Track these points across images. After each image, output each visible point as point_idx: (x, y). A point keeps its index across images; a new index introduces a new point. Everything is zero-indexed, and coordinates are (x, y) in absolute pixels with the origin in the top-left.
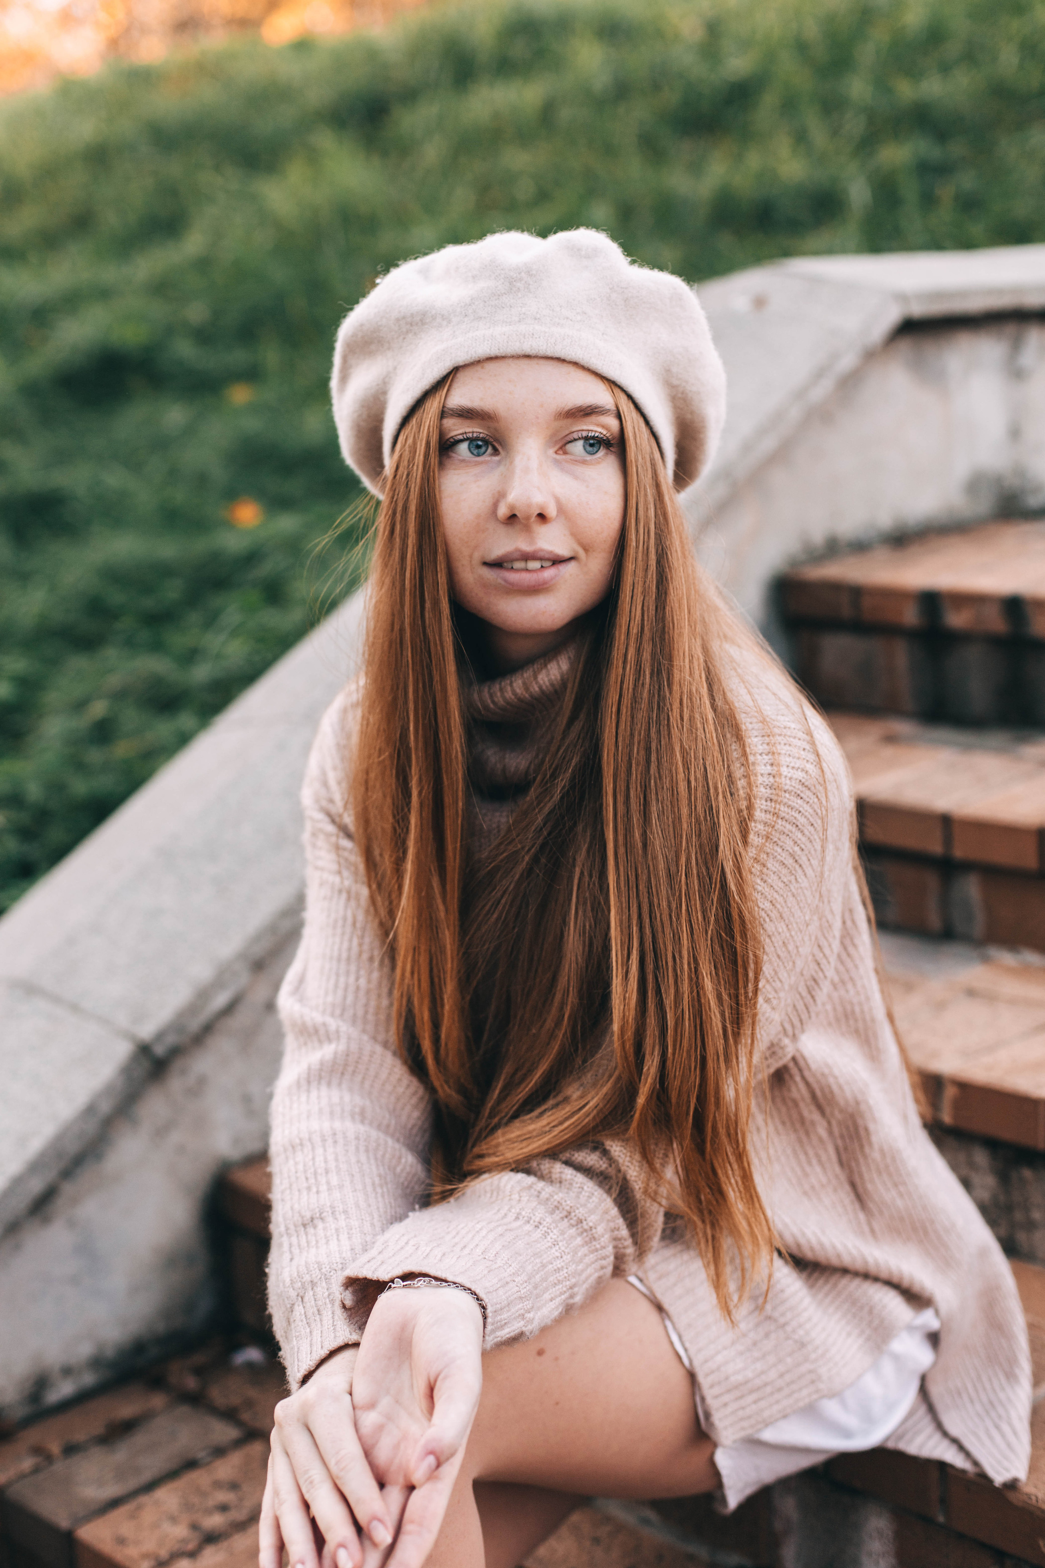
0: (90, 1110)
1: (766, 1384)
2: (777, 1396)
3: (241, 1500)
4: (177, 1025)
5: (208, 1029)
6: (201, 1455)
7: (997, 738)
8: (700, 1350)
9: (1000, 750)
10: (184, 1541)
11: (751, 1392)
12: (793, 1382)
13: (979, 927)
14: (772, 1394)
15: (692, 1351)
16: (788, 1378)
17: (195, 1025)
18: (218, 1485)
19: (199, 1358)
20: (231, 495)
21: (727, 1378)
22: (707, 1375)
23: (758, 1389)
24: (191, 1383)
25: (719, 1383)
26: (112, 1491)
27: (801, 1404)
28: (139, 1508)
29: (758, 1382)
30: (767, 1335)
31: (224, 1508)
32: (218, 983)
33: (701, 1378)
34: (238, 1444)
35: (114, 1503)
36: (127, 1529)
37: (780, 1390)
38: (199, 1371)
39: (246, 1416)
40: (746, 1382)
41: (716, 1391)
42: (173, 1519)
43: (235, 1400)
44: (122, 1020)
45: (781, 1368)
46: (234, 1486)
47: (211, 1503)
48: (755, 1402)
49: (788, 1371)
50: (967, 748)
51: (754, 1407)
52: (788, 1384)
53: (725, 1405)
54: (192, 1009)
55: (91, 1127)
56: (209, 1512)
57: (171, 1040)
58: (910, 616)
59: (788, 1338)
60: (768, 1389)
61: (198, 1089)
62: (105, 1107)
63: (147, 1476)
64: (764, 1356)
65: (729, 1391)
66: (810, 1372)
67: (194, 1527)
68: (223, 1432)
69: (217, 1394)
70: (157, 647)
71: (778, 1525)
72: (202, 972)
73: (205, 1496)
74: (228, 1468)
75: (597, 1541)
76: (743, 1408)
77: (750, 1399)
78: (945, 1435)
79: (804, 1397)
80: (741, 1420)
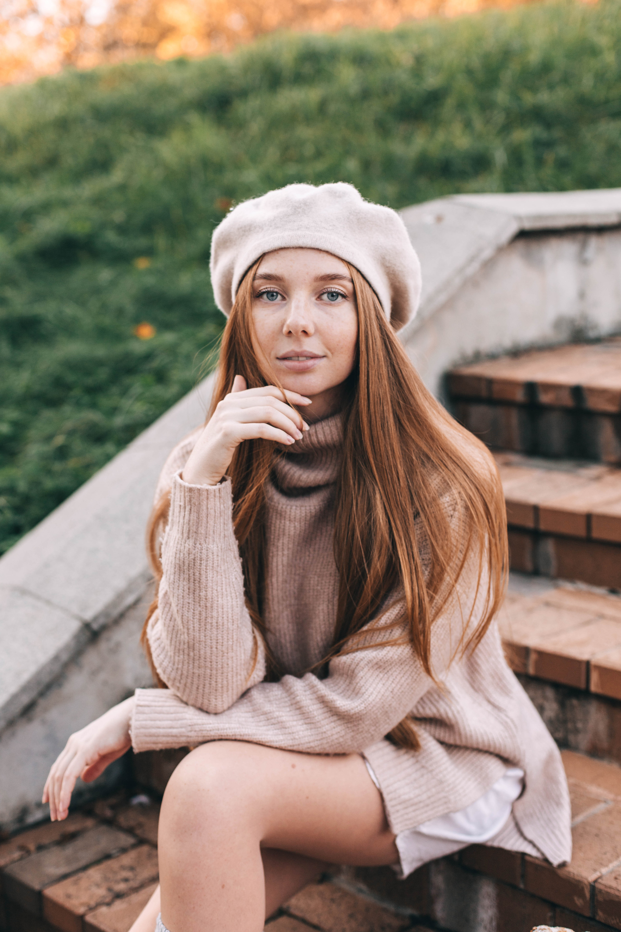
0: (56, 658)
1: (420, 802)
2: (426, 809)
3: (136, 876)
4: (105, 613)
5: (122, 616)
6: (114, 852)
7: (566, 465)
8: (385, 780)
9: (568, 471)
10: (104, 897)
11: (412, 805)
12: (435, 802)
13: (553, 568)
14: (423, 807)
15: (380, 779)
16: (432, 799)
17: (115, 613)
18: (123, 868)
19: (113, 801)
21: (399, 797)
22: (388, 794)
23: (416, 804)
24: (108, 813)
25: (395, 799)
26: (63, 870)
27: (439, 814)
28: (79, 879)
29: (416, 800)
31: (126, 880)
32: (129, 590)
33: (385, 796)
34: (134, 846)
35: (65, 877)
36: (72, 890)
37: (427, 805)
38: (113, 807)
39: (138, 832)
40: (410, 799)
41: (393, 803)
42: (98, 885)
43: (132, 823)
44: (75, 609)
45: (429, 793)
46: (132, 869)
47: (119, 877)
48: (414, 811)
49: (433, 796)
50: (550, 470)
51: (413, 814)
52: (432, 803)
53: (398, 811)
54: (114, 604)
55: (57, 668)
56: (117, 882)
57: (102, 621)
58: (520, 396)
59: (433, 778)
60: (422, 805)
61: (115, 650)
62: (65, 657)
63: (83, 862)
64: (420, 786)
65: (400, 804)
66: (445, 797)
67: (110, 890)
68: (126, 840)
69: (122, 820)
70: (93, 406)
71: (433, 892)
72: (120, 583)
73: (115, 873)
74: (127, 859)
75: (333, 900)
76: (407, 814)
77: (411, 809)
78: (525, 838)
79: (441, 810)
80: (407, 820)
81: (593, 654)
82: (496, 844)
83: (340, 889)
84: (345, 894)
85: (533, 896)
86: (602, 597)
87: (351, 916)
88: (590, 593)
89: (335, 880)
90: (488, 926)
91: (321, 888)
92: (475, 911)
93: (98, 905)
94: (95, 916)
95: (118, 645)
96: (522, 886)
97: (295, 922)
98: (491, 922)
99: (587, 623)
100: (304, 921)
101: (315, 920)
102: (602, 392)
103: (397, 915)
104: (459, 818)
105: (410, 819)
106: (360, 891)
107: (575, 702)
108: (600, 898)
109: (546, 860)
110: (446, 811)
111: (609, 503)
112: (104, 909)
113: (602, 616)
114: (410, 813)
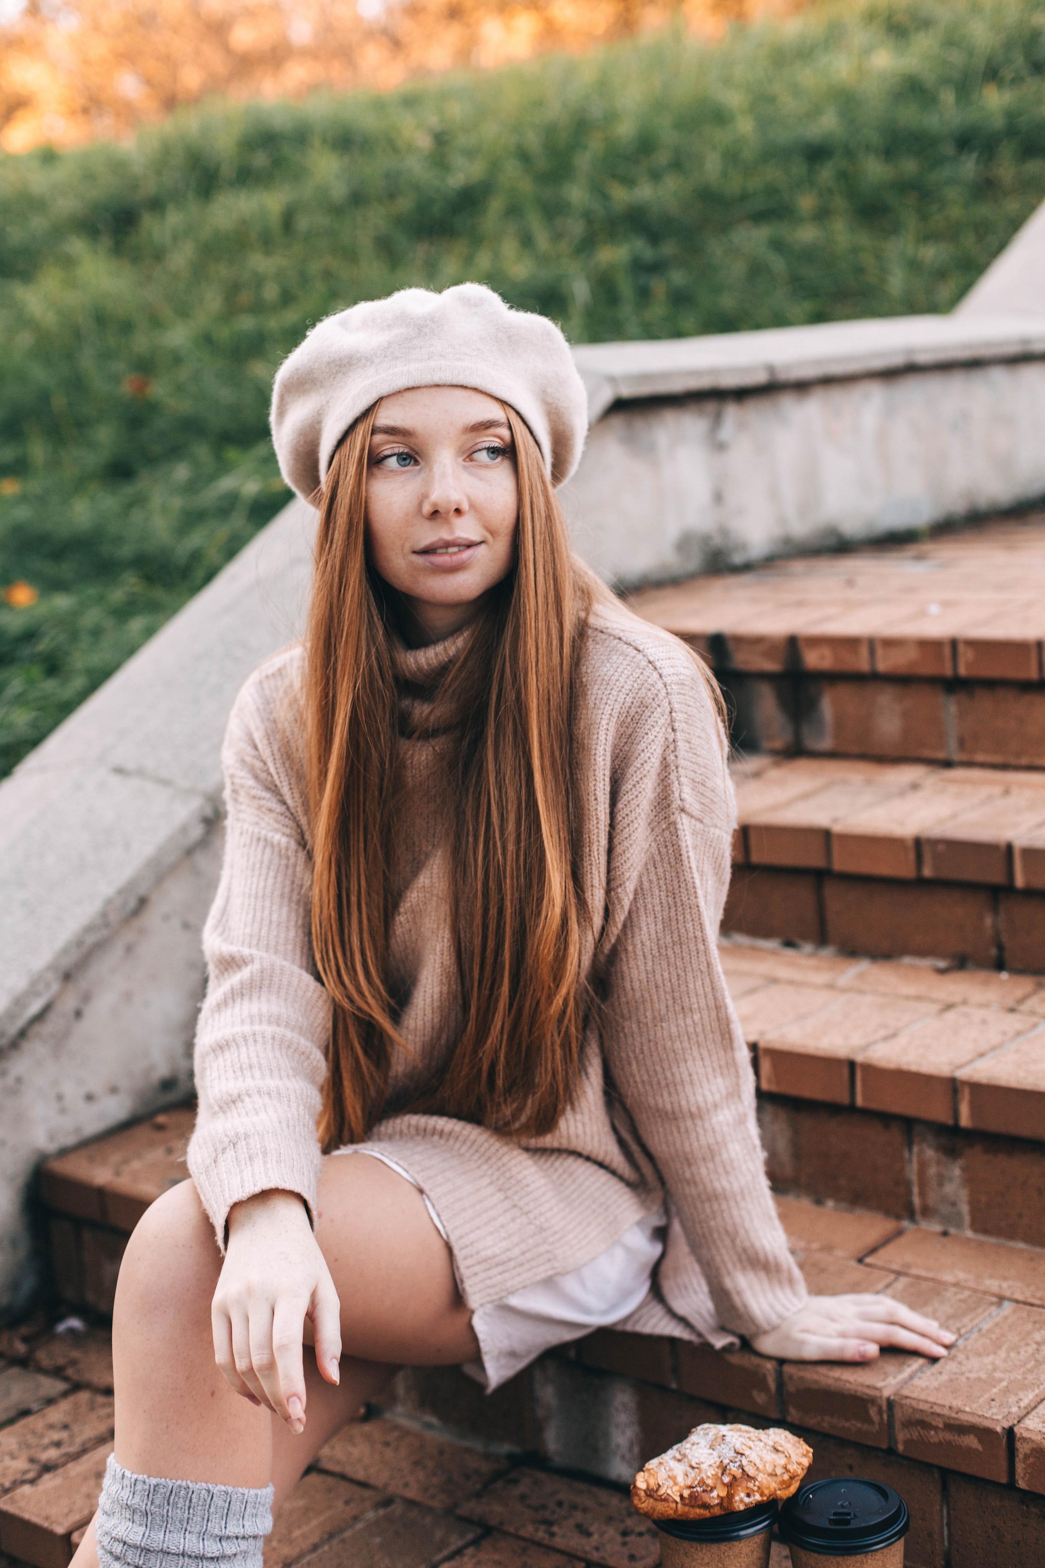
1: (510, 1260)
2: (519, 1270)
3: (72, 1437)
5: (24, 1034)
6: (35, 1406)
8: (454, 1228)
10: (25, 1472)
11: (497, 1265)
12: (533, 1259)
14: (515, 1268)
15: (449, 1226)
16: (528, 1256)
17: (12, 1029)
18: (51, 1427)
19: (26, 1330)
21: (478, 1253)
22: (461, 1249)
23: (504, 1263)
24: (21, 1348)
25: (471, 1256)
27: (541, 1277)
29: (504, 1257)
30: (514, 1220)
31: (58, 1444)
33: (456, 1251)
34: (65, 1394)
37: (521, 1265)
38: (25, 1340)
39: (70, 1372)
40: (494, 1257)
41: (469, 1262)
42: (13, 1457)
43: (61, 1361)
45: (523, 1247)
46: (66, 1427)
47: (46, 1441)
48: (500, 1274)
49: (529, 1250)
51: (499, 1277)
52: (529, 1261)
53: (476, 1274)
54: (10, 1013)
56: (46, 1448)
59: (531, 1223)
60: (512, 1264)
61: (15, 1090)
64: (510, 1235)
65: (479, 1263)
66: (548, 1252)
67: (32, 1460)
68: (52, 1386)
69: (42, 1357)
71: (540, 1413)
72: (18, 982)
73: (42, 1436)
74: (57, 1414)
75: (387, 1444)
76: (490, 1278)
77: (495, 1271)
78: (674, 1316)
79: (543, 1271)
80: (489, 1287)
81: (762, 1033)
83: (396, 1427)
84: (406, 1433)
85: (690, 1398)
86: (773, 953)
87: (416, 1463)
88: (753, 948)
89: (388, 1415)
90: (628, 1456)
91: (367, 1428)
92: (607, 1435)
93: (17, 1484)
94: (13, 1501)
95: (19, 1080)
96: (674, 1386)
97: (330, 1480)
98: (631, 1450)
99: (752, 991)
100: (343, 1477)
101: (361, 1475)
102: (757, 641)
103: (487, 1456)
104: (571, 1285)
105: (494, 1286)
106: (429, 1426)
108: (791, 1388)
109: (706, 1344)
110: (550, 1272)
111: (775, 808)
112: (26, 1489)
113: (774, 981)
114: (495, 1276)
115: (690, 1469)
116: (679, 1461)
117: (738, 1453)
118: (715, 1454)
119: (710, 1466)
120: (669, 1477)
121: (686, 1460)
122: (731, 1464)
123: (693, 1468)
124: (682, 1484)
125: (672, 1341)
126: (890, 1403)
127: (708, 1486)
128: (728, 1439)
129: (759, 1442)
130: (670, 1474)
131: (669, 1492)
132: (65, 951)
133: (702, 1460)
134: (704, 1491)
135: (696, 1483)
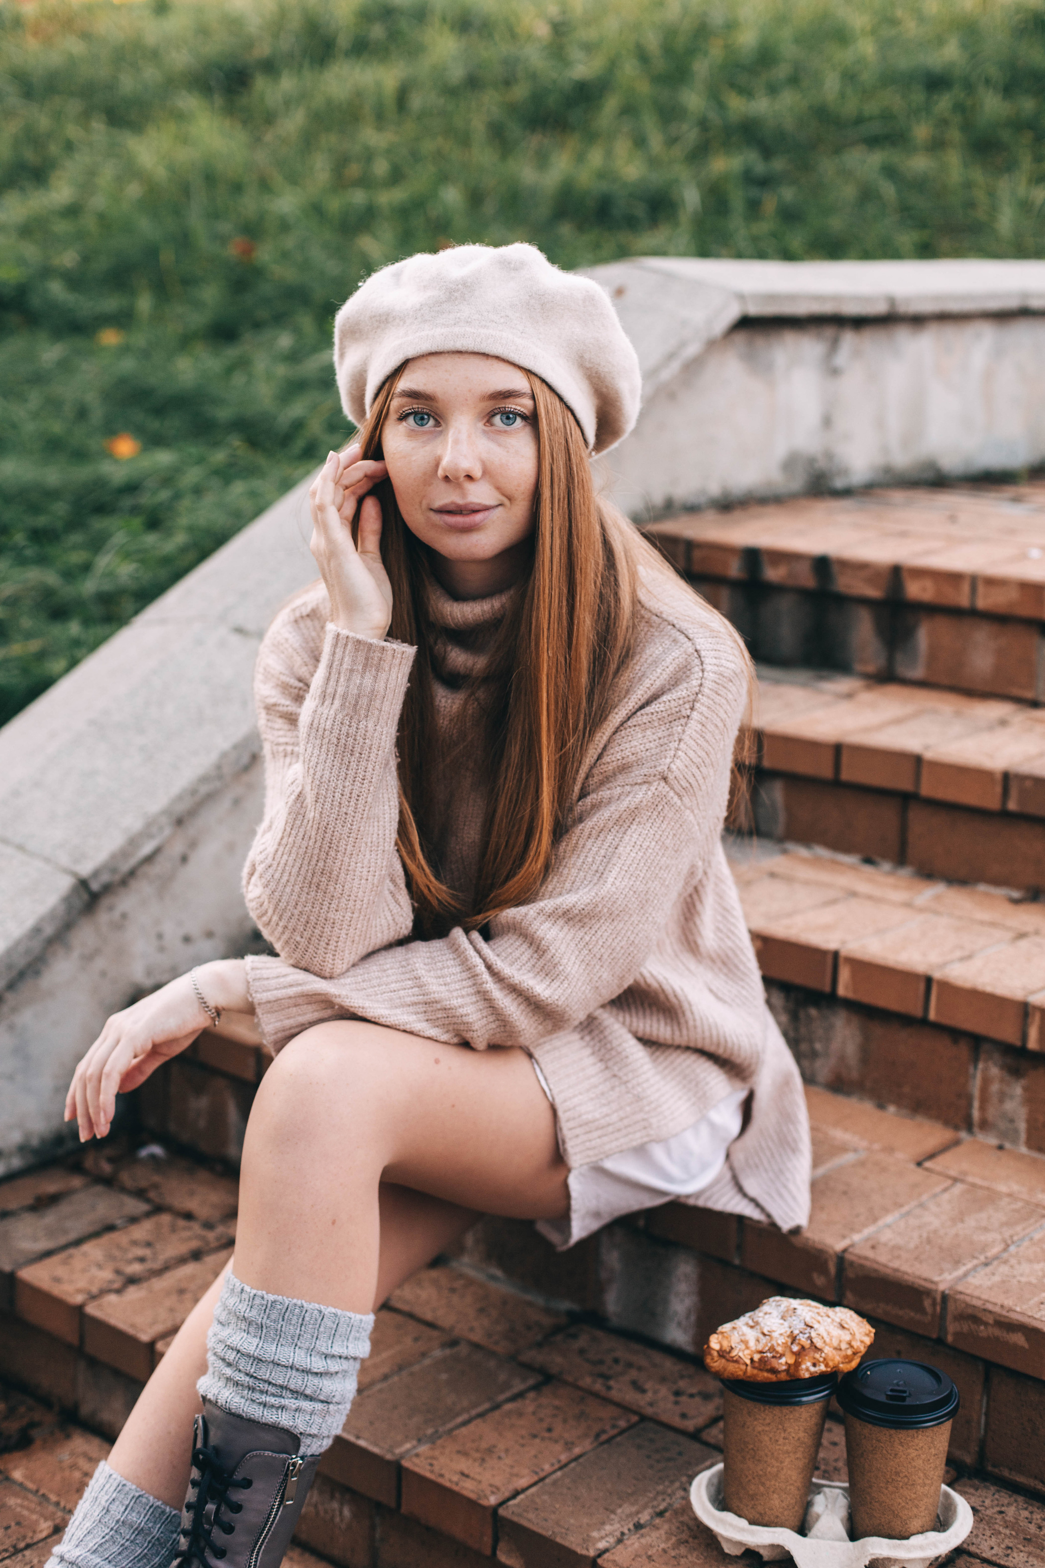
0: (37, 930)
1: (609, 1125)
2: (617, 1135)
3: (155, 1254)
4: (110, 866)
5: (132, 873)
6: (118, 1222)
7: (803, 675)
8: (561, 1092)
9: (804, 685)
10: (111, 1282)
11: (597, 1129)
12: (629, 1126)
13: (780, 829)
14: (613, 1133)
15: (555, 1092)
16: (626, 1122)
17: (125, 867)
18: (135, 1243)
19: (111, 1152)
20: (110, 430)
21: (580, 1116)
22: (565, 1111)
23: (603, 1127)
24: (107, 1168)
25: (574, 1119)
26: (44, 1245)
27: (634, 1144)
28: (71, 1256)
29: (603, 1122)
30: (613, 1088)
31: (142, 1260)
32: (146, 833)
33: (560, 1113)
34: (148, 1215)
35: (48, 1254)
36: (60, 1271)
37: (619, 1130)
38: (111, 1160)
39: (152, 1194)
40: (593, 1121)
41: (571, 1124)
42: (100, 1266)
43: (143, 1184)
44: (64, 860)
45: (621, 1114)
46: (149, 1244)
47: (130, 1255)
48: (600, 1137)
49: (627, 1117)
50: (777, 682)
51: (598, 1140)
52: (626, 1127)
53: (577, 1136)
54: (124, 853)
55: (37, 945)
56: (130, 1262)
57: (105, 878)
58: (734, 569)
59: (628, 1092)
60: (610, 1129)
61: (120, 925)
62: (49, 930)
63: (73, 1236)
64: (609, 1103)
65: (581, 1126)
66: (644, 1120)
67: (118, 1272)
68: (137, 1207)
69: (125, 1177)
70: (42, 561)
71: (604, 1275)
72: (133, 823)
73: (125, 1250)
74: (142, 1231)
75: (453, 1290)
76: (590, 1141)
77: (595, 1134)
78: (745, 1195)
79: (637, 1139)
80: (589, 1149)
81: (844, 942)
82: (701, 1203)
83: (461, 1276)
84: (470, 1282)
85: (753, 1275)
86: (852, 867)
87: (481, 1310)
88: (834, 862)
89: (454, 1264)
90: (684, 1323)
91: (434, 1274)
92: (666, 1302)
93: (103, 1292)
94: (100, 1307)
95: (124, 916)
96: (737, 1262)
97: (399, 1318)
98: (688, 1317)
99: (833, 902)
100: (411, 1316)
101: (429, 1316)
102: (861, 567)
103: (547, 1311)
104: (659, 1153)
105: (594, 1148)
106: (493, 1278)
107: (813, 1012)
108: (850, 1274)
109: (774, 1225)
110: (646, 1139)
111: (867, 730)
112: (112, 1298)
113: (854, 894)
114: (595, 1139)
115: (761, 1336)
116: (752, 1327)
117: (808, 1326)
118: (786, 1324)
119: (781, 1334)
120: (742, 1341)
121: (758, 1327)
122: (801, 1335)
123: (764, 1335)
124: (753, 1349)
125: (740, 1219)
126: (945, 1297)
127: (777, 1352)
128: (798, 1312)
129: (826, 1318)
130: (743, 1338)
131: (741, 1354)
132: (180, 798)
133: (774, 1329)
134: (773, 1357)
135: (767, 1348)
